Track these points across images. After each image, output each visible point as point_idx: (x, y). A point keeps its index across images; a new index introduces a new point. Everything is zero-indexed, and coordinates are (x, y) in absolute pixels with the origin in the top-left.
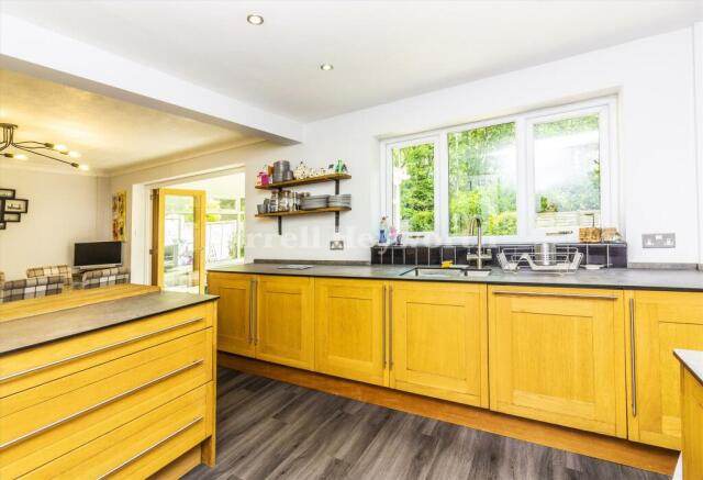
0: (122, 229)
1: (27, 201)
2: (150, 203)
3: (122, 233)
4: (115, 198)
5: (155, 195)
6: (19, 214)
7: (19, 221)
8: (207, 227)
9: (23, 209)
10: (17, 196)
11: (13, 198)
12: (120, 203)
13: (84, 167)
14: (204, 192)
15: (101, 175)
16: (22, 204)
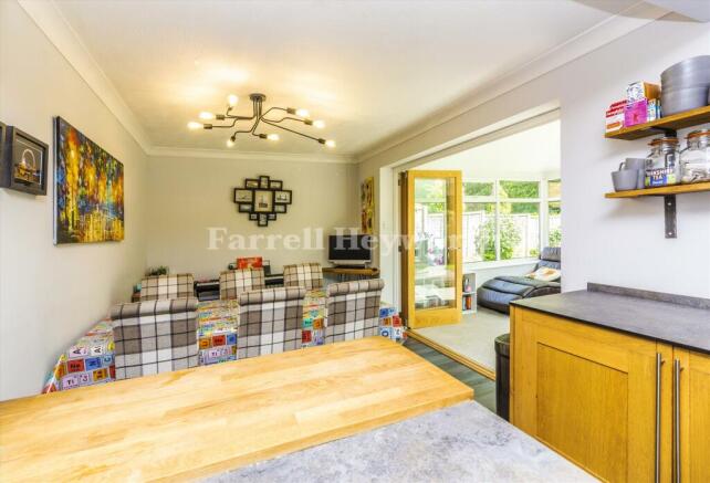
0: (370, 220)
1: (291, 192)
2: (397, 189)
3: (370, 226)
4: (363, 186)
5: (404, 180)
6: (285, 205)
7: (285, 212)
8: (464, 218)
9: (288, 201)
10: (284, 188)
11: (280, 190)
12: (367, 192)
13: (330, 144)
14: (459, 173)
15: (349, 161)
16: (288, 195)
